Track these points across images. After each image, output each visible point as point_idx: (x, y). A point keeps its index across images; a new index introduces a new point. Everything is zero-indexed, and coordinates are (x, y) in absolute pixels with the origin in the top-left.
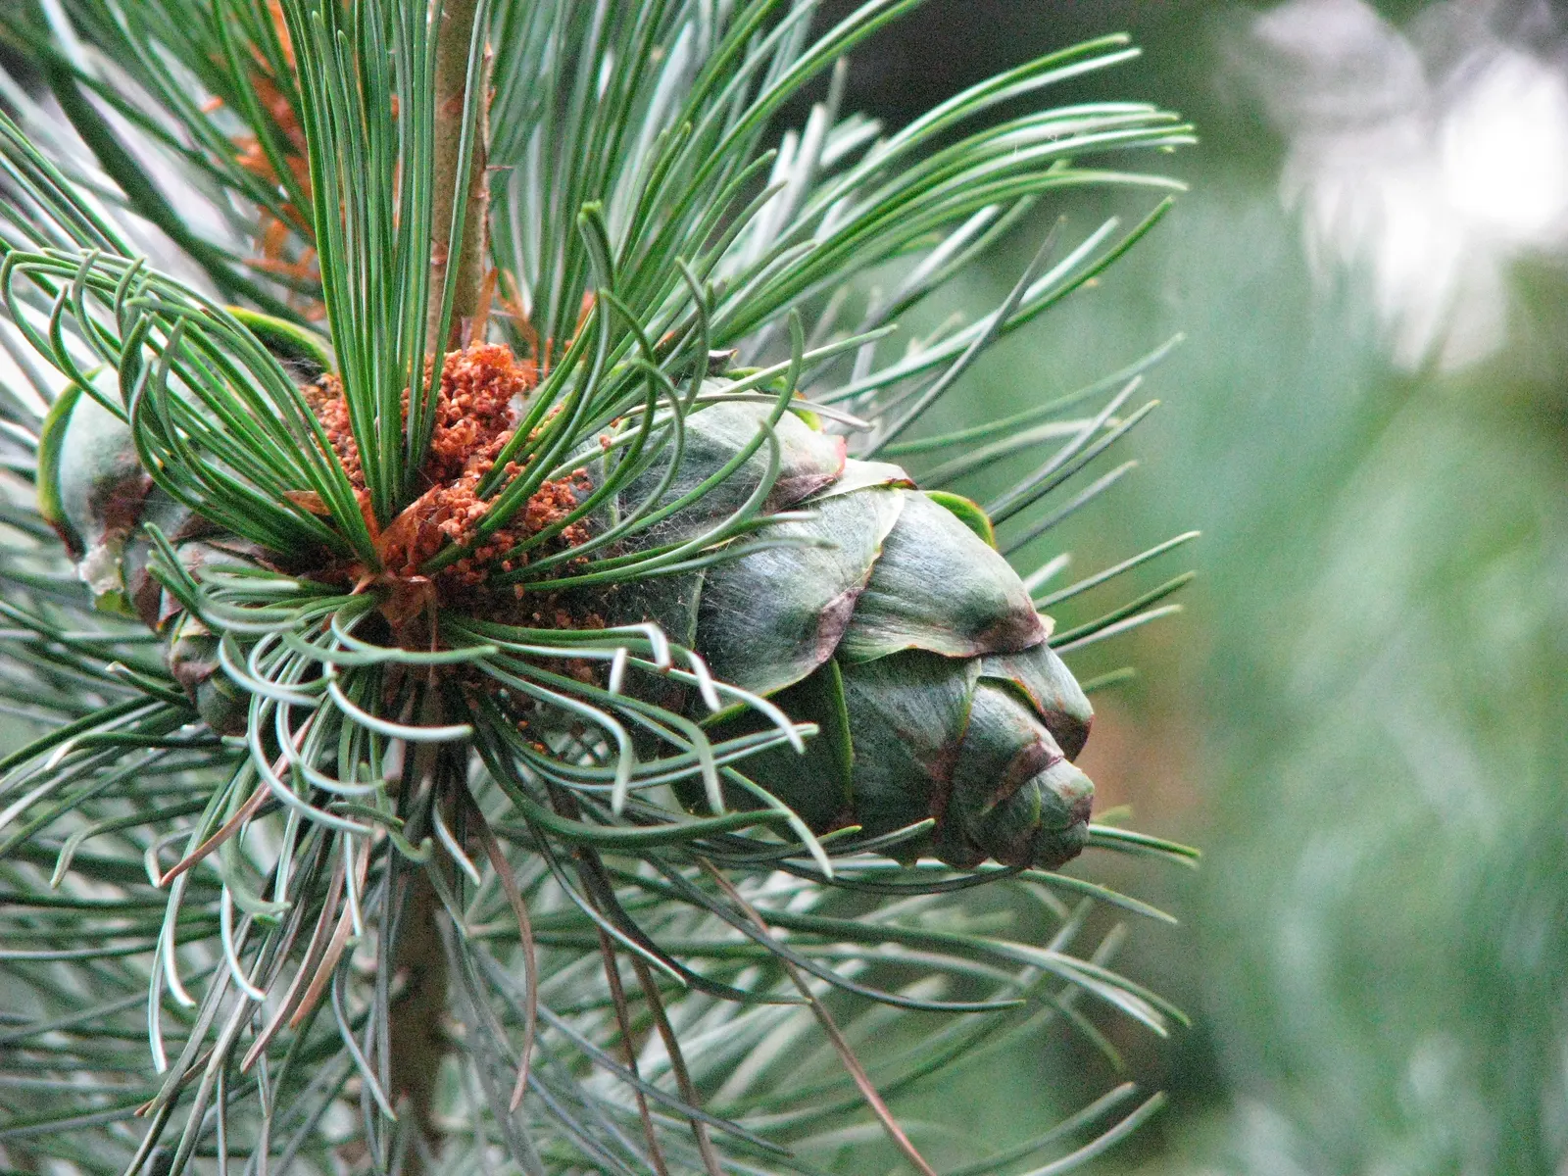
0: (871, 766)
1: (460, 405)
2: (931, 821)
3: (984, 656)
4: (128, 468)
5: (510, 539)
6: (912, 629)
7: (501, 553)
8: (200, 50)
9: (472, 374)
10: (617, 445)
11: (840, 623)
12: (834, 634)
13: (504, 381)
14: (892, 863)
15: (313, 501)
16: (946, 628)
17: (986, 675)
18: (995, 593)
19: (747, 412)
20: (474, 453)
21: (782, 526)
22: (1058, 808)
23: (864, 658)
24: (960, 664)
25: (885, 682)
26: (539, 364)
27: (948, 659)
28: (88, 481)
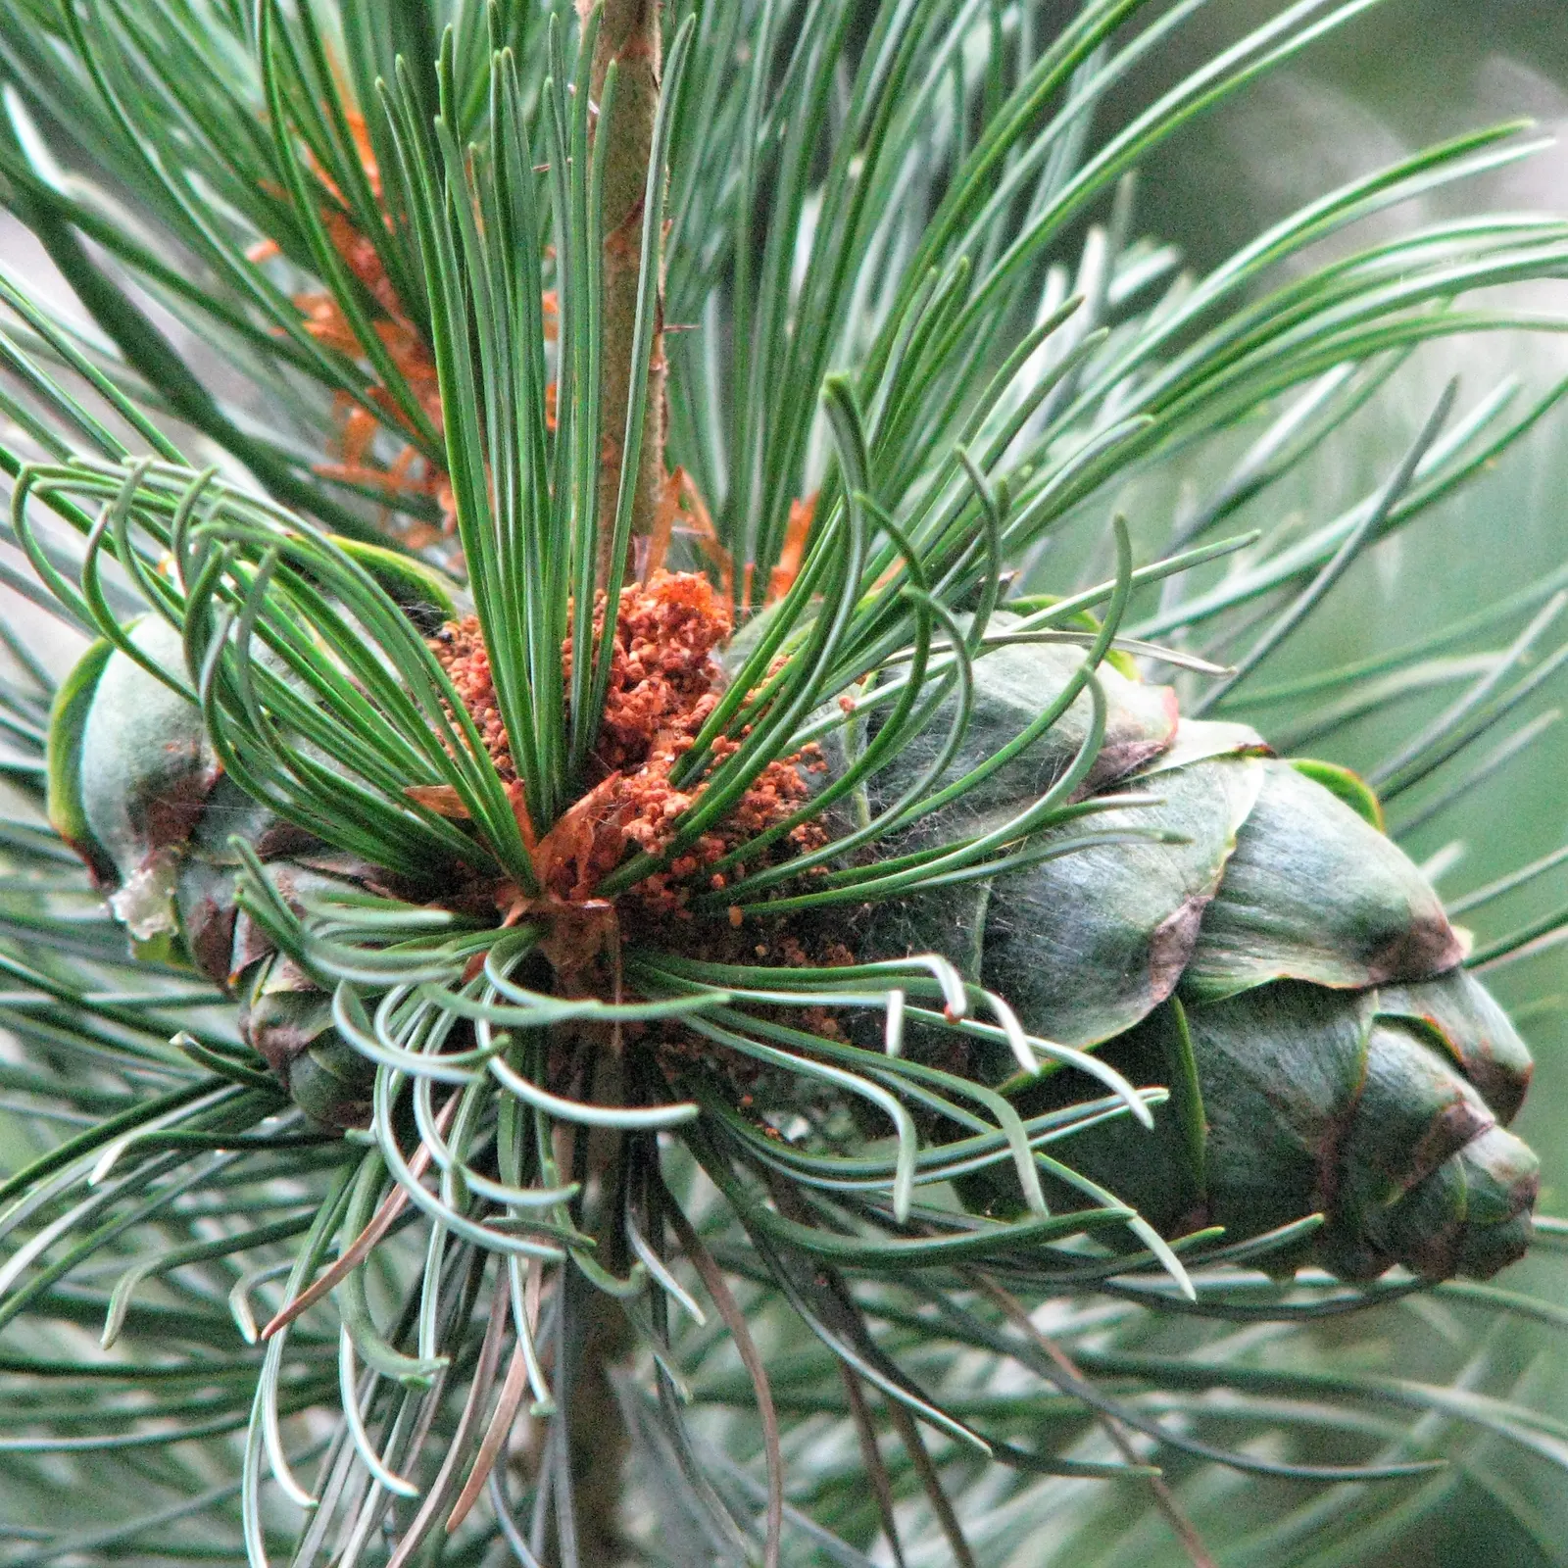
0: (1231, 1146)
1: (641, 660)
2: (1318, 1217)
3: (1381, 986)
4: (182, 760)
5: (719, 843)
6: (1280, 951)
7: (710, 867)
8: (249, 179)
9: (657, 616)
10: (862, 710)
11: (1182, 947)
12: (1174, 962)
13: (700, 624)
14: (1259, 1277)
15: (446, 800)
16: (1328, 948)
17: (1385, 1012)
18: (1394, 898)
19: (1039, 658)
20: (664, 727)
21: (1096, 816)
22: (1492, 1195)
23: (1220, 993)
24: (1351, 998)
25: (1248, 1028)
26: (737, 600)
27: (1333, 991)
28: (126, 781)
